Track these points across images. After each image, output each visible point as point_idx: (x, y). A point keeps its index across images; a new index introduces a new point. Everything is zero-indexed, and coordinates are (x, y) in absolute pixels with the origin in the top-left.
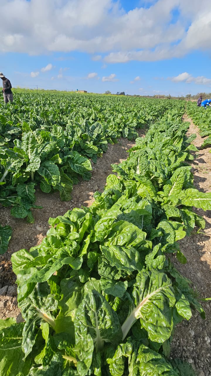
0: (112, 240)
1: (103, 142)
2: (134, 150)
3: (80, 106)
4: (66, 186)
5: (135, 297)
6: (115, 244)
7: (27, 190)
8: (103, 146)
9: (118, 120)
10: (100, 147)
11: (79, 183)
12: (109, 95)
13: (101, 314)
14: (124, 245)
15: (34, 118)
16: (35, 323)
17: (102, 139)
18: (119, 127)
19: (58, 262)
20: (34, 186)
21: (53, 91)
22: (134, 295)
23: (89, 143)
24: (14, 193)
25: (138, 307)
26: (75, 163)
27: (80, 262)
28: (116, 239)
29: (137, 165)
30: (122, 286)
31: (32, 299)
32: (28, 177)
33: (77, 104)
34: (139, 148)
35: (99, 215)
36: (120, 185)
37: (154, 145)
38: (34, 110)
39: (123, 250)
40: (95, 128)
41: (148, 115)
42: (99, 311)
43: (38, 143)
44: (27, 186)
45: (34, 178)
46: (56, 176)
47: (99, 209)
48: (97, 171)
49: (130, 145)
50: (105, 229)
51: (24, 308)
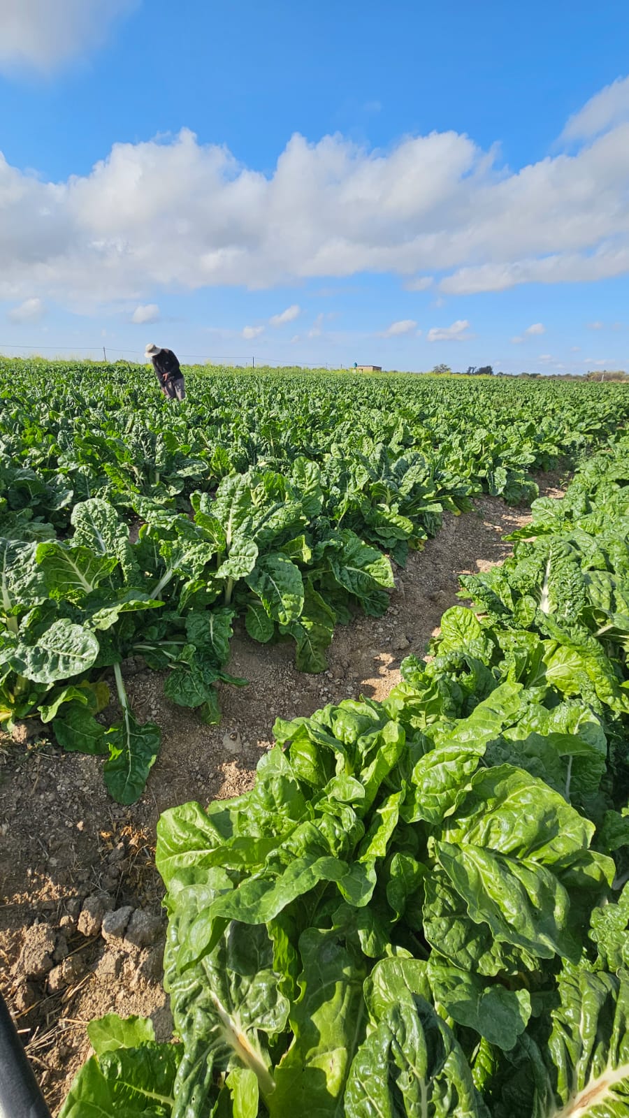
0: (471, 825)
1: (429, 508)
2: (529, 536)
3: (363, 408)
4: (316, 628)
5: (560, 1063)
6: (481, 844)
7: (212, 628)
8: (429, 518)
9: (474, 446)
10: (419, 520)
11: (352, 624)
12: (444, 376)
13: (441, 1098)
14: (512, 854)
15: (243, 437)
16: (214, 1059)
17: (425, 497)
18: (477, 464)
19: (300, 866)
20: (233, 619)
21: (292, 370)
22: (555, 1056)
23: (387, 509)
24: (178, 632)
25: (569, 1108)
26: (345, 563)
27: (368, 882)
28: (482, 825)
29: (543, 583)
30: (511, 1006)
31: (212, 973)
32: (218, 592)
33: (353, 401)
34: (544, 529)
35: (426, 734)
36: (487, 644)
37: (598, 523)
38: (244, 419)
39: (510, 872)
40: (408, 467)
41: (571, 430)
42: (435, 1082)
43: (253, 503)
44: (212, 616)
45: (232, 596)
46: (293, 596)
47: (420, 712)
48: (406, 589)
49: (510, 518)
50: (449, 785)
51: (183, 997)
